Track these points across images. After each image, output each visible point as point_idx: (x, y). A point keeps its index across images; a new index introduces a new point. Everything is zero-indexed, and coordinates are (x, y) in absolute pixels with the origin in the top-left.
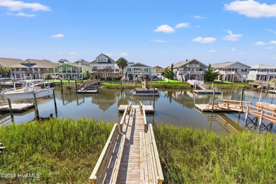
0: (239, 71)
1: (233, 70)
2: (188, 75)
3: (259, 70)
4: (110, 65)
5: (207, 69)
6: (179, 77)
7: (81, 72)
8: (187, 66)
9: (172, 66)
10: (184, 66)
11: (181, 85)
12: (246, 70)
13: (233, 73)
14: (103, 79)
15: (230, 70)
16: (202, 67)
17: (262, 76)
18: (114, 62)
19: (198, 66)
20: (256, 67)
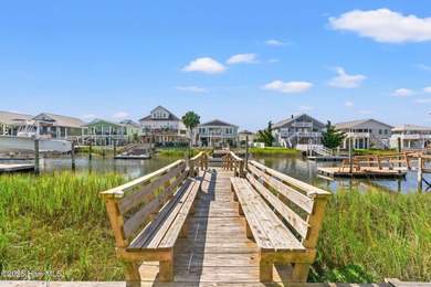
0: (376, 132)
1: (366, 131)
2: (296, 138)
3: (405, 132)
4: (171, 123)
5: (325, 130)
6: (282, 141)
7: (125, 134)
8: (293, 125)
9: (270, 125)
10: (289, 125)
11: (286, 152)
12: (386, 132)
13: (368, 135)
14: (159, 145)
15: (360, 131)
16: (317, 126)
17: (412, 141)
18: (178, 120)
19: (311, 125)
20: (401, 128)
